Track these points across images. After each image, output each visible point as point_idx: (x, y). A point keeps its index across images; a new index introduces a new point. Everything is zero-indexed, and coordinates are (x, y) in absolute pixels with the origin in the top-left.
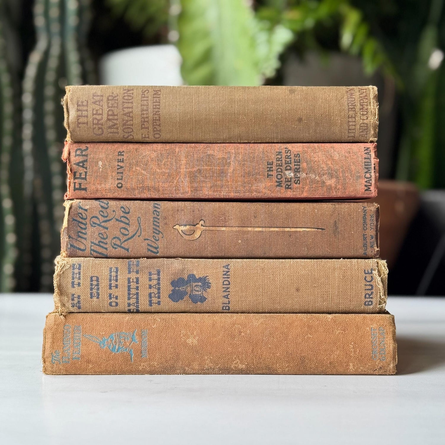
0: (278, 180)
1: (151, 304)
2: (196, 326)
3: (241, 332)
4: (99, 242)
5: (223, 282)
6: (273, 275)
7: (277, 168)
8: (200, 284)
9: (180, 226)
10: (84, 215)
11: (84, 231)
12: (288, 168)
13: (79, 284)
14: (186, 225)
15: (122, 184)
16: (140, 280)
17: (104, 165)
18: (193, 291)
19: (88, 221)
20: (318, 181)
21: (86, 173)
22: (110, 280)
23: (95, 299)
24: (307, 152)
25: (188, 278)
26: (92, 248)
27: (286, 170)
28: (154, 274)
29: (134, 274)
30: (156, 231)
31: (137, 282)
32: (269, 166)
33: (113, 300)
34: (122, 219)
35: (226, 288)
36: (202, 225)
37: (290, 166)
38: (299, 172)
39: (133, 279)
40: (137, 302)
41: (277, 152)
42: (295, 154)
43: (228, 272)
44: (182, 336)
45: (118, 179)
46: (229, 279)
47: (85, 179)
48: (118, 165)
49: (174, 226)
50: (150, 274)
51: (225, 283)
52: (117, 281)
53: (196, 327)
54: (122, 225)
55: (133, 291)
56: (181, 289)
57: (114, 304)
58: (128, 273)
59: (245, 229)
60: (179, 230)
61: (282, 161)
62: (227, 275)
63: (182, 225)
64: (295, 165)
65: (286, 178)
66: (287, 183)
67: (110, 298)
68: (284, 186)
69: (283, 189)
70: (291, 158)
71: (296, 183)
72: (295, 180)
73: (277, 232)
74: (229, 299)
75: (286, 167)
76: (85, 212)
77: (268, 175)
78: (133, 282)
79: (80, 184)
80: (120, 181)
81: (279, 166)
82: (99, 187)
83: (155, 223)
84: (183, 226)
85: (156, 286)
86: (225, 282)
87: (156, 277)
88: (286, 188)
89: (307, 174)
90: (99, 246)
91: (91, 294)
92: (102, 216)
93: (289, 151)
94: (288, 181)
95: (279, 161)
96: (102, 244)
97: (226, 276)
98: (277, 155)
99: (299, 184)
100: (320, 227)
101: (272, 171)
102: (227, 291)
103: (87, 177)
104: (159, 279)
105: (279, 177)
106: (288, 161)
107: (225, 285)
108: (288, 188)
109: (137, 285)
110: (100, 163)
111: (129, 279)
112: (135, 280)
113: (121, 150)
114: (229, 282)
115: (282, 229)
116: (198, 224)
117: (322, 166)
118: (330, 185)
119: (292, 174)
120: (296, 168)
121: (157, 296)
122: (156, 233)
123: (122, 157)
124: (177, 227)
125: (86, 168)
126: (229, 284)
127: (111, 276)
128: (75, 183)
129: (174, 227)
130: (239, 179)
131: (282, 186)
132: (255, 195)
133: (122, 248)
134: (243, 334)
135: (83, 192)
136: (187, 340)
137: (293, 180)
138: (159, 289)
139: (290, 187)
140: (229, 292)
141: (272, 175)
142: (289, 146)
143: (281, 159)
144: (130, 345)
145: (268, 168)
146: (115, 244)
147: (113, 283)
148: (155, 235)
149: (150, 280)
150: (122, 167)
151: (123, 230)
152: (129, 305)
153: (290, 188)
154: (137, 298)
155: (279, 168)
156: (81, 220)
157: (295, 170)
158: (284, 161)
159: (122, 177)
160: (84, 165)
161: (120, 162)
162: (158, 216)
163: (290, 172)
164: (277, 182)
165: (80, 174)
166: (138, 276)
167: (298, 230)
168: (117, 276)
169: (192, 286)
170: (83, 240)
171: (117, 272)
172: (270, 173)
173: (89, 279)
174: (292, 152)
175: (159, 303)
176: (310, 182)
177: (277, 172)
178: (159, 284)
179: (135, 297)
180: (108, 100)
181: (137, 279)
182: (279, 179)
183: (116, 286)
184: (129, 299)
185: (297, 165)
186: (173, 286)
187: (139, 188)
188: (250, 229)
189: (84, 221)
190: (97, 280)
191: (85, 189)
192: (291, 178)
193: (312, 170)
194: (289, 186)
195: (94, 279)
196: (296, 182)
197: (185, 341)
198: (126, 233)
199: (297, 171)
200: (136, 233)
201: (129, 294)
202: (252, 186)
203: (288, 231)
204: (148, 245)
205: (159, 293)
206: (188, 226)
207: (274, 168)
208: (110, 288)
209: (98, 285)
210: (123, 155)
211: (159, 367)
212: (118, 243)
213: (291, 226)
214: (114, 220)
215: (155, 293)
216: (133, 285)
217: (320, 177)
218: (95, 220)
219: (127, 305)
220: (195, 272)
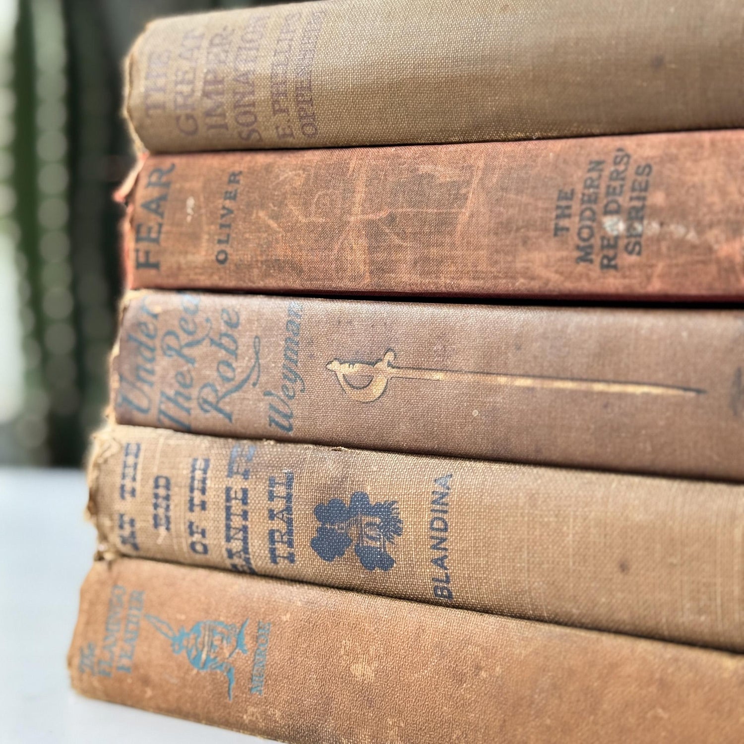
0: (582, 244)
1: (274, 559)
2: (378, 632)
3: (481, 669)
4: (178, 393)
5: (432, 523)
6: (556, 516)
7: (584, 206)
8: (378, 520)
9: (341, 364)
10: (151, 327)
11: (148, 366)
12: (613, 206)
13: (133, 492)
14: (352, 363)
15: (226, 254)
16: (250, 494)
17: (197, 208)
18: (362, 537)
19: (157, 343)
20: (694, 247)
21: (160, 225)
22: (192, 490)
23: (162, 530)
24: (673, 159)
25: (351, 502)
26: (163, 407)
27: (607, 212)
28: (279, 484)
29: (239, 478)
30: (291, 374)
31: (245, 501)
32: (563, 203)
33: (197, 537)
34: (225, 341)
35: (437, 538)
36: (389, 365)
37: (616, 202)
38: (641, 219)
39: (236, 492)
40: (245, 550)
41: (591, 163)
42: (639, 167)
43: (443, 495)
44: (342, 653)
45: (220, 242)
46: (445, 516)
47: (156, 241)
48: (224, 208)
49: (328, 364)
50: (272, 482)
51: (435, 526)
52: (203, 491)
53: (376, 636)
54: (222, 354)
55: (237, 522)
56: (337, 528)
57: (199, 548)
58: (228, 476)
59: (490, 380)
60: (338, 373)
61: (598, 187)
62: (442, 504)
63: (345, 362)
64: (631, 199)
65: (603, 238)
66: (606, 252)
67: (192, 533)
68: (597, 259)
69: (595, 270)
70: (623, 179)
71: (631, 253)
72: (628, 244)
73: (573, 392)
74: (446, 569)
75: (606, 206)
76: (154, 321)
77: (558, 230)
78: (236, 498)
79: (147, 253)
80: (223, 247)
81: (589, 201)
82: (182, 260)
83: (289, 353)
84: (347, 365)
85: (283, 515)
86: (435, 523)
87: (281, 490)
88: (603, 266)
89: (662, 224)
90: (176, 402)
91: (156, 517)
92: (185, 331)
93: (625, 160)
94: (609, 246)
95: (591, 186)
96: (181, 400)
97: (438, 507)
98: (590, 170)
99: (639, 253)
100: (693, 386)
101: (569, 216)
102: (440, 546)
103: (163, 236)
104: (289, 498)
105: (585, 233)
106: (615, 189)
107: (437, 530)
108: (608, 266)
109: (245, 508)
110: (191, 202)
111: (228, 490)
112: (240, 495)
113: (237, 168)
114: (446, 524)
115: (584, 386)
116: (381, 360)
117: (709, 200)
118: (730, 259)
119: (621, 227)
120: (634, 208)
121: (285, 539)
122: (290, 380)
123: (236, 186)
124: (335, 366)
125: (162, 215)
126: (446, 530)
127: (193, 478)
128: (137, 251)
129: (329, 366)
130: (485, 241)
131: (591, 261)
132: (521, 285)
133: (220, 411)
134: (483, 674)
135: (153, 272)
136: (353, 667)
137: (622, 243)
138: (289, 522)
139: (613, 263)
140: (445, 549)
141: (567, 229)
142: (629, 143)
143: (596, 183)
144: (230, 656)
145: (558, 207)
146: (206, 401)
147: (197, 497)
148: (288, 383)
149: (271, 497)
150: (230, 211)
151: (223, 368)
152: (230, 554)
153: (615, 267)
154: (245, 540)
155: (586, 209)
156: (144, 339)
157: (630, 213)
158: (603, 190)
159: (228, 235)
160: (158, 206)
161: (230, 198)
162: (297, 334)
163: (615, 218)
164: (578, 248)
165: (150, 230)
166: (246, 485)
167: (631, 389)
168: (204, 481)
169: (361, 524)
170: (146, 388)
171: (205, 471)
172: (564, 223)
173: (151, 483)
174: (632, 161)
175: (291, 558)
176: (669, 248)
177: (581, 220)
178: (288, 509)
179: (240, 535)
180: (212, 44)
181: (245, 491)
182: (584, 240)
183: (203, 506)
184: (228, 539)
185: (638, 198)
186: (319, 519)
187: (259, 265)
188: (502, 380)
189: (150, 343)
190: (168, 487)
191: (156, 266)
192: (617, 238)
193: (678, 212)
194: (610, 259)
195: (162, 482)
196: (630, 248)
197: (348, 668)
198: (230, 374)
199: (635, 215)
200: (248, 377)
201: (228, 527)
202: (514, 261)
203: (601, 393)
204: (272, 407)
205: (290, 532)
206: (357, 365)
207: (576, 207)
208: (191, 509)
209: (167, 498)
210: (238, 182)
211: (285, 725)
212: (211, 398)
213: (610, 376)
214: (206, 342)
215: (281, 532)
216: (236, 506)
217: (700, 232)
218: (171, 341)
219: (225, 554)
220: (369, 488)
